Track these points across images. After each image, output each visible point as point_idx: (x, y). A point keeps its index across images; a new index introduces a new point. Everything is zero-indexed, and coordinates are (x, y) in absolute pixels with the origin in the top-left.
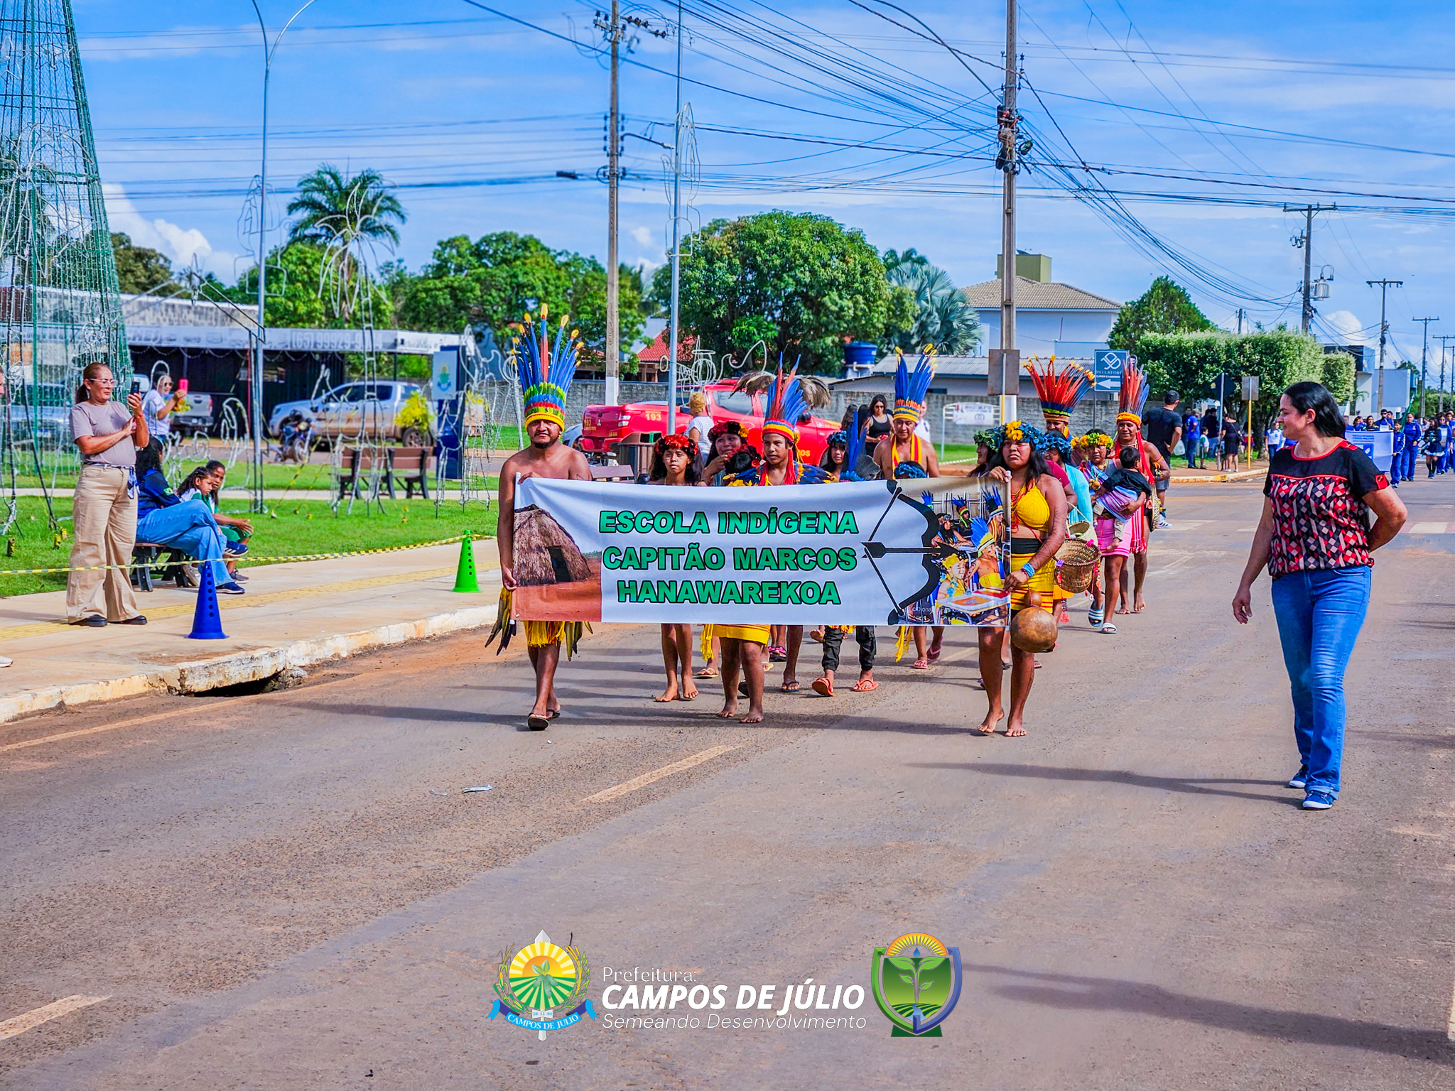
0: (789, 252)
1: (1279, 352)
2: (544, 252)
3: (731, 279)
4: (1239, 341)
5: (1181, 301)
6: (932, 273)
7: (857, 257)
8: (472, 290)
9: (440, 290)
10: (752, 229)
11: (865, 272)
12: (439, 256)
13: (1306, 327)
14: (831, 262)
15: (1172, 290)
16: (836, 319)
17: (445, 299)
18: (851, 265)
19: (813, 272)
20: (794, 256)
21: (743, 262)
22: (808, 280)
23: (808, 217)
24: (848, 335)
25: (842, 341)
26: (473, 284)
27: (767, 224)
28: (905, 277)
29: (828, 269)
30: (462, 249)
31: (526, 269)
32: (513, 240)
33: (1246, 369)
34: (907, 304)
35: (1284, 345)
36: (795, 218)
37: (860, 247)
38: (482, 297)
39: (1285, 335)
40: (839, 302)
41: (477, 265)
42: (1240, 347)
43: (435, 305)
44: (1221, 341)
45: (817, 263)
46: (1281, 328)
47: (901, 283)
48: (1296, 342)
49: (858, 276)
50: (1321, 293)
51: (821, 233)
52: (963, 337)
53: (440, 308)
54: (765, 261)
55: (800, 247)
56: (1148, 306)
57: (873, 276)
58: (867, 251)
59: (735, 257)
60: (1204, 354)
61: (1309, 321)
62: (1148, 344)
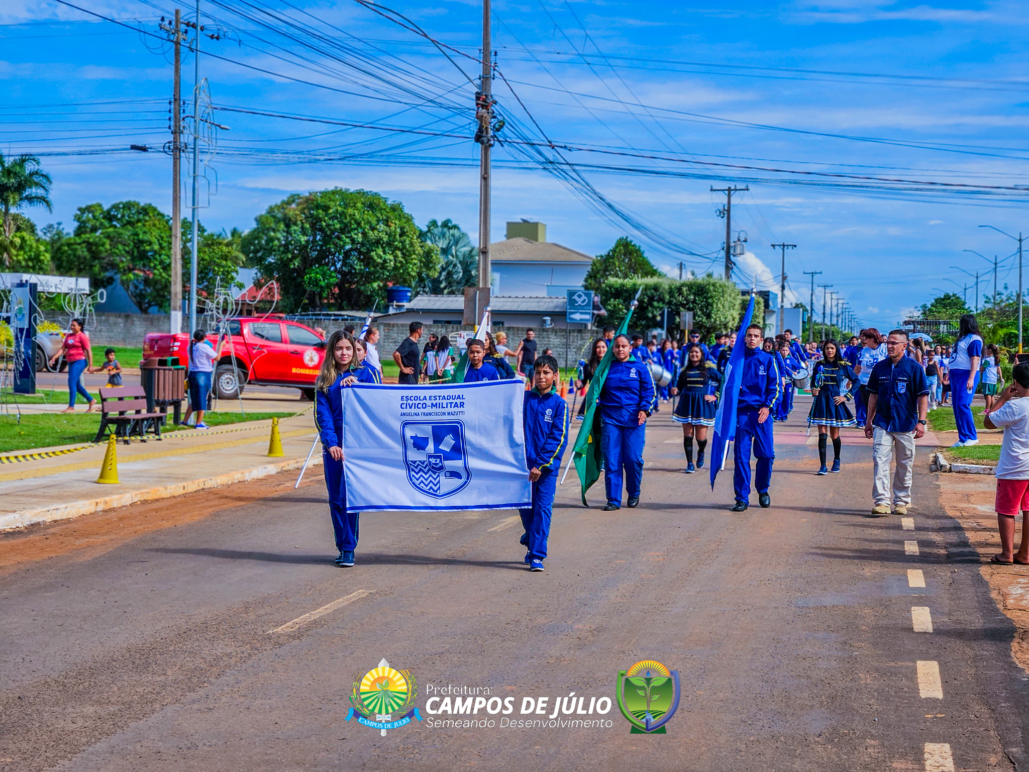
0: (346, 218)
1: (707, 293)
2: (159, 217)
3: (303, 239)
4: (678, 284)
5: (637, 256)
6: (457, 235)
7: (397, 222)
8: (103, 245)
9: (79, 244)
10: (319, 202)
11: (403, 234)
12: (79, 218)
13: (728, 276)
14: (378, 227)
15: (631, 247)
16: (381, 269)
17: (83, 252)
18: (393, 228)
19: (364, 234)
20: (350, 222)
21: (313, 226)
22: (360, 240)
23: (361, 193)
24: (391, 281)
25: (385, 285)
26: (105, 240)
27: (330, 198)
28: (437, 238)
29: (376, 232)
30: (97, 214)
31: (145, 229)
32: (136, 207)
33: (683, 306)
34: (434, 257)
35: (712, 288)
36: (351, 193)
37: (400, 215)
38: (111, 250)
39: (712, 281)
40: (384, 256)
41: (107, 225)
42: (679, 289)
43: (75, 255)
44: (666, 285)
45: (367, 226)
46: (709, 276)
47: (434, 242)
48: (721, 286)
49: (398, 237)
50: (738, 251)
51: (371, 204)
53: (79, 257)
54: (328, 225)
55: (354, 215)
56: (613, 259)
57: (409, 237)
58: (405, 218)
59: (306, 222)
60: (652, 294)
61: (731, 272)
62: (611, 286)
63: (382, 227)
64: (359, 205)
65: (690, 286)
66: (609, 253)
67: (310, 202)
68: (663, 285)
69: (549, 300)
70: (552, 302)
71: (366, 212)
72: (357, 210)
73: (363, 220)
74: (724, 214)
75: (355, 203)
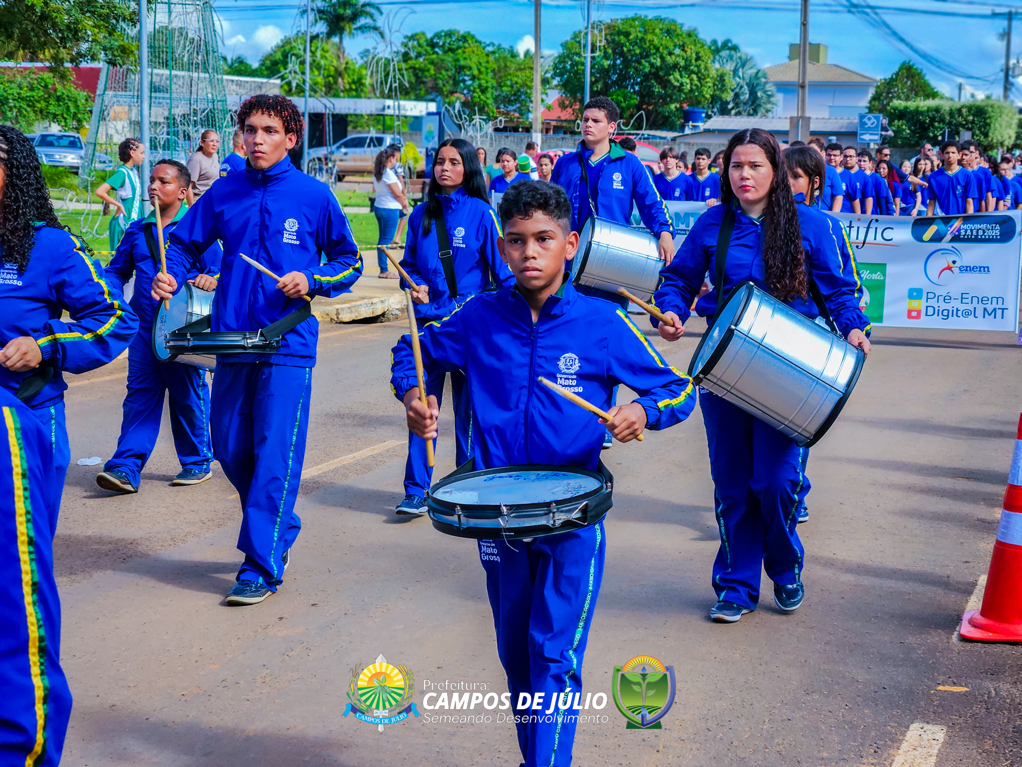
0: (645, 44)
1: (986, 114)
2: (477, 44)
3: (606, 63)
4: (959, 107)
5: (919, 79)
6: (744, 58)
7: (693, 47)
8: (428, 70)
10: (621, 28)
11: (698, 59)
12: (405, 46)
13: (1006, 97)
14: (675, 52)
15: (913, 70)
16: (678, 91)
18: (689, 53)
19: (662, 58)
20: (649, 47)
21: (614, 51)
22: (659, 64)
23: (659, 20)
24: (687, 103)
25: (681, 107)
26: (429, 66)
27: (631, 24)
28: (725, 61)
29: (673, 57)
30: (421, 42)
31: (466, 55)
32: (456, 35)
33: (963, 126)
34: (727, 80)
35: (990, 109)
36: (650, 20)
37: (695, 40)
38: (435, 75)
39: (990, 102)
40: (681, 79)
41: (431, 52)
42: (959, 111)
45: (665, 51)
46: (988, 97)
47: (722, 66)
48: (999, 107)
49: (693, 61)
50: (1017, 73)
51: (668, 30)
52: (764, 103)
54: (629, 50)
55: (653, 41)
56: (896, 82)
57: (703, 61)
58: (700, 43)
59: (609, 47)
60: (934, 115)
61: (1009, 92)
62: (895, 109)
64: (657, 31)
65: (969, 109)
66: (892, 76)
67: (613, 28)
68: (944, 107)
69: (835, 121)
70: (838, 123)
71: (664, 38)
72: (656, 36)
73: (662, 45)
74: (1004, 36)
75: (654, 30)
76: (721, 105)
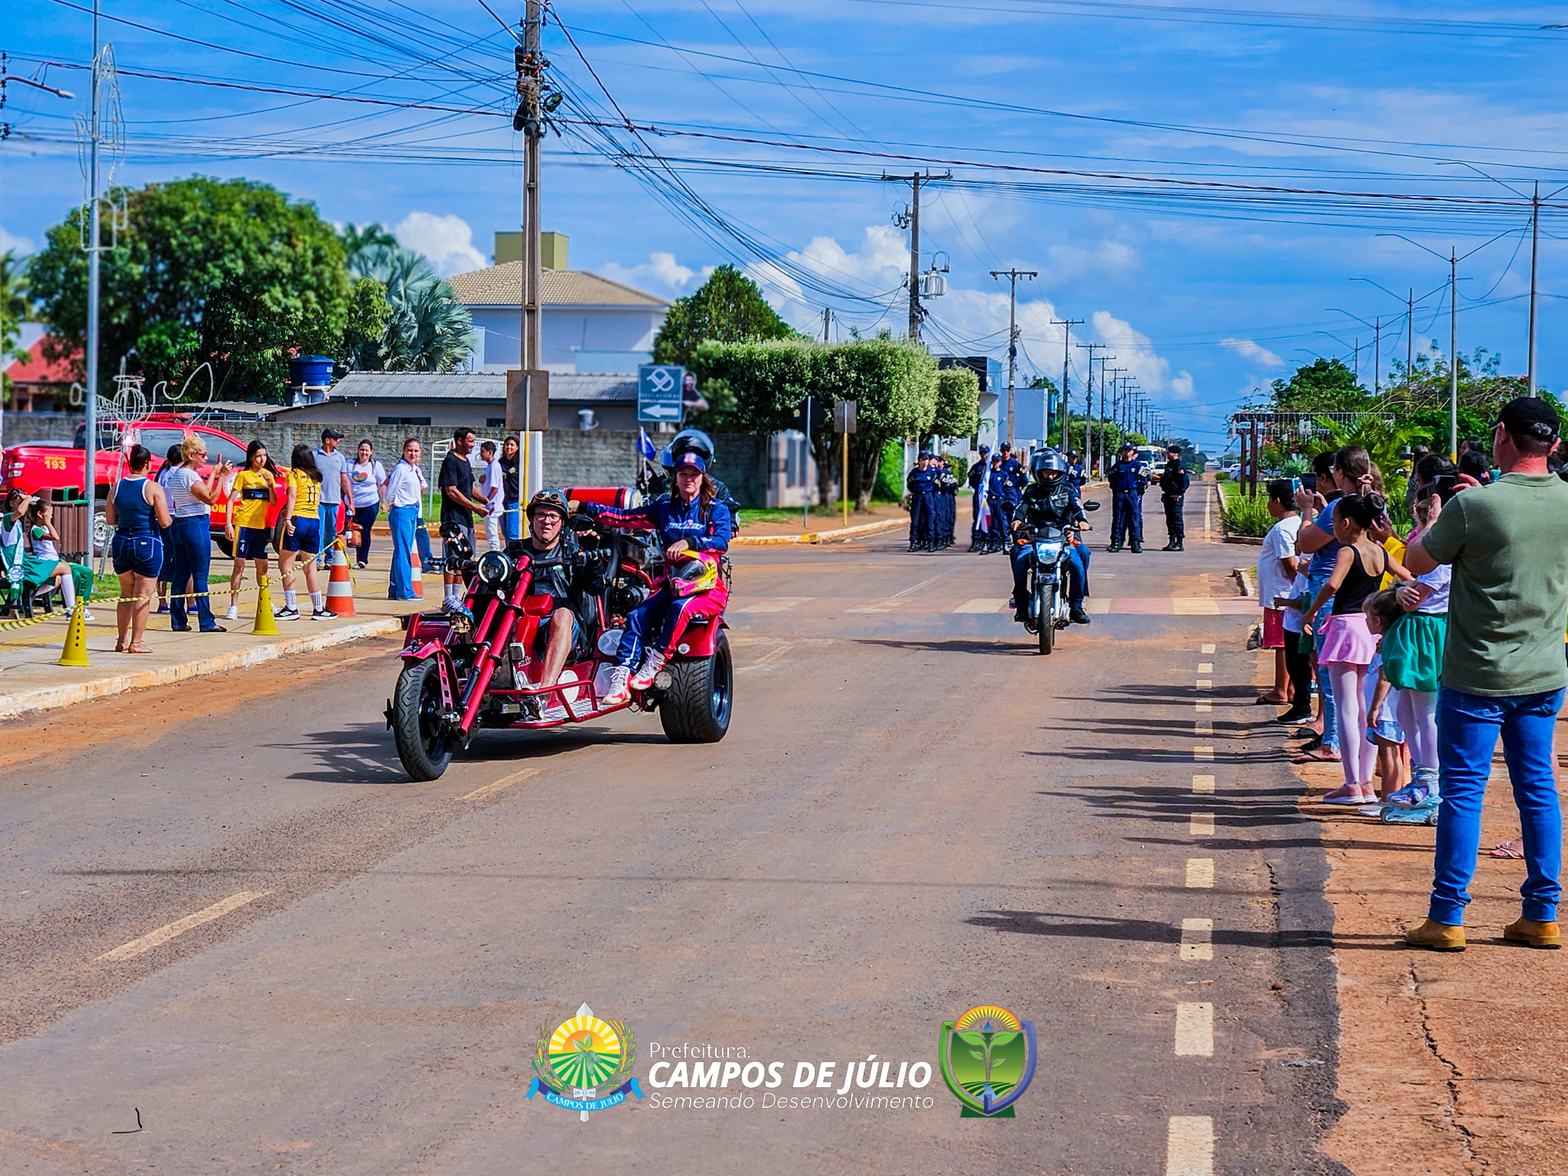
0: (214, 232)
1: (881, 368)
3: (137, 270)
4: (828, 353)
5: (749, 298)
6: (407, 259)
7: (307, 238)
10: (165, 201)
11: (318, 260)
13: (915, 334)
14: (272, 247)
15: (738, 283)
16: (278, 324)
18: (300, 249)
19: (247, 260)
20: (221, 239)
21: (151, 247)
22: (240, 271)
23: (240, 185)
24: (294, 346)
25: (285, 354)
27: (184, 194)
28: (370, 264)
29: (269, 257)
33: (838, 390)
34: (375, 302)
35: (888, 359)
36: (223, 186)
37: (311, 225)
39: (889, 345)
40: (283, 300)
42: (830, 361)
44: (805, 352)
45: (253, 247)
46: (884, 336)
47: (366, 274)
48: (904, 354)
49: (309, 265)
50: (933, 289)
51: (259, 206)
52: (448, 346)
54: (181, 245)
55: (229, 226)
56: (706, 304)
57: (329, 265)
58: (321, 230)
59: (141, 240)
60: (782, 369)
61: (919, 326)
62: (707, 356)
63: (277, 246)
64: (237, 207)
65: (850, 356)
66: (699, 293)
67: (148, 202)
68: (801, 354)
69: (590, 379)
70: (595, 383)
71: (251, 221)
72: (235, 215)
73: (246, 234)
74: (907, 222)
75: (231, 204)
76: (364, 351)
